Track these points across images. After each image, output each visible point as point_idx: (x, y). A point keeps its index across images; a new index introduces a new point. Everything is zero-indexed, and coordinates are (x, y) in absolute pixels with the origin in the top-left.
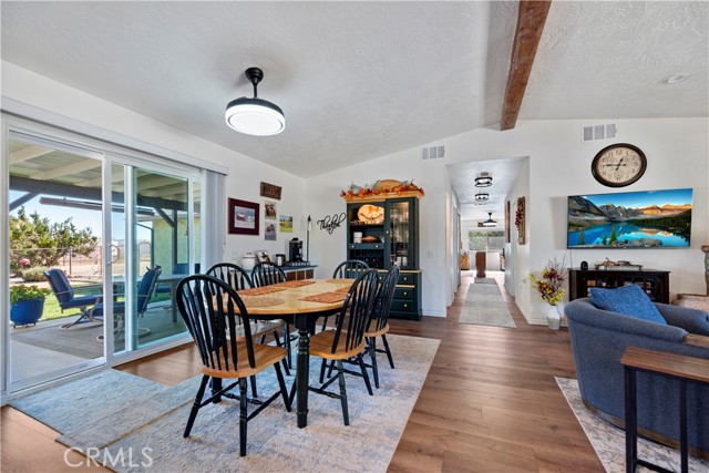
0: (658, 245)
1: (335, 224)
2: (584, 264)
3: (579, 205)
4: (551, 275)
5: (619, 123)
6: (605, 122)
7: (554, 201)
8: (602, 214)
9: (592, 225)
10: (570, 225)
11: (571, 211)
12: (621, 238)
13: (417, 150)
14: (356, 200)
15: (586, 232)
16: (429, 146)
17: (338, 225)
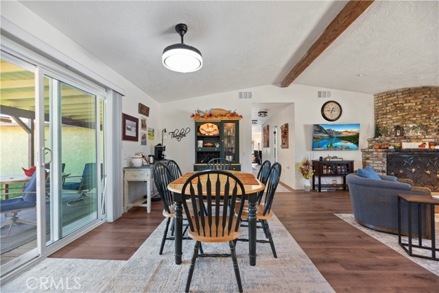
0: (348, 148)
1: (182, 135)
2: (321, 158)
3: (319, 129)
4: (306, 164)
5: (332, 91)
6: (326, 90)
7: (306, 126)
8: (327, 133)
9: (323, 138)
10: (314, 138)
11: (315, 131)
12: (334, 145)
13: (236, 93)
14: (201, 120)
15: (321, 142)
16: (243, 91)
17: (184, 135)
